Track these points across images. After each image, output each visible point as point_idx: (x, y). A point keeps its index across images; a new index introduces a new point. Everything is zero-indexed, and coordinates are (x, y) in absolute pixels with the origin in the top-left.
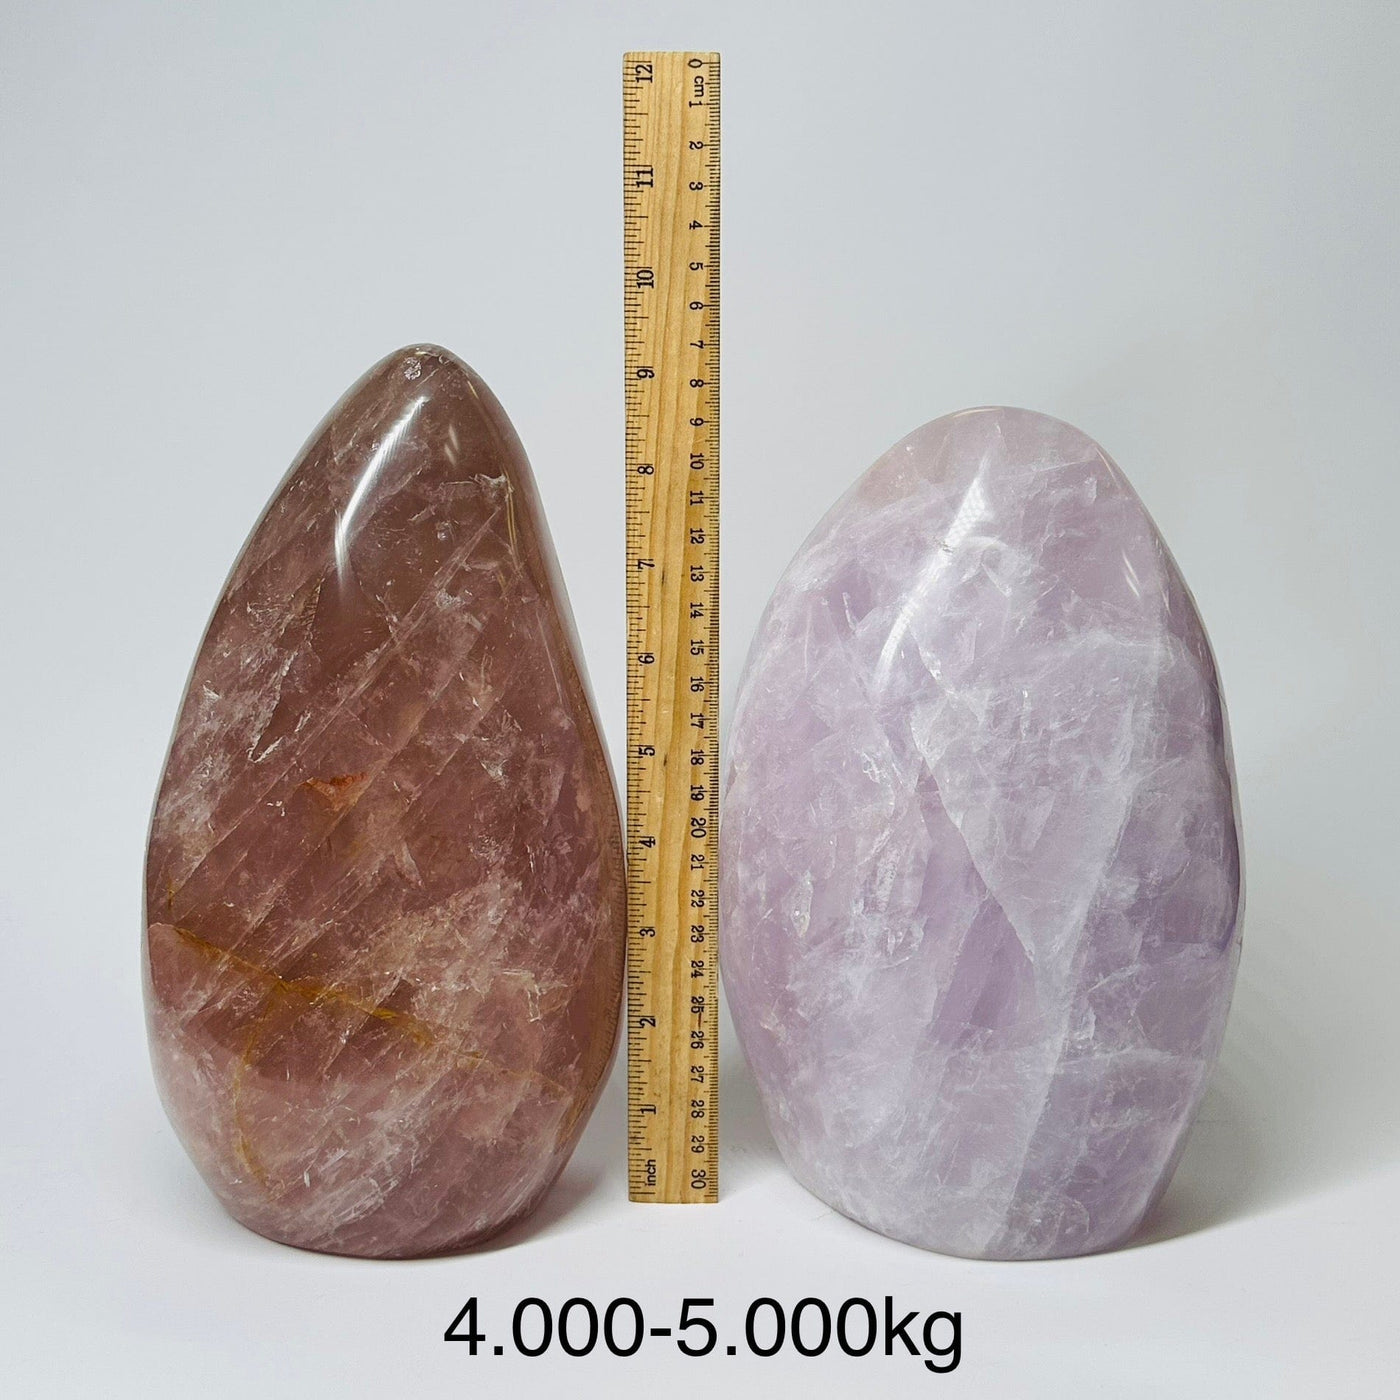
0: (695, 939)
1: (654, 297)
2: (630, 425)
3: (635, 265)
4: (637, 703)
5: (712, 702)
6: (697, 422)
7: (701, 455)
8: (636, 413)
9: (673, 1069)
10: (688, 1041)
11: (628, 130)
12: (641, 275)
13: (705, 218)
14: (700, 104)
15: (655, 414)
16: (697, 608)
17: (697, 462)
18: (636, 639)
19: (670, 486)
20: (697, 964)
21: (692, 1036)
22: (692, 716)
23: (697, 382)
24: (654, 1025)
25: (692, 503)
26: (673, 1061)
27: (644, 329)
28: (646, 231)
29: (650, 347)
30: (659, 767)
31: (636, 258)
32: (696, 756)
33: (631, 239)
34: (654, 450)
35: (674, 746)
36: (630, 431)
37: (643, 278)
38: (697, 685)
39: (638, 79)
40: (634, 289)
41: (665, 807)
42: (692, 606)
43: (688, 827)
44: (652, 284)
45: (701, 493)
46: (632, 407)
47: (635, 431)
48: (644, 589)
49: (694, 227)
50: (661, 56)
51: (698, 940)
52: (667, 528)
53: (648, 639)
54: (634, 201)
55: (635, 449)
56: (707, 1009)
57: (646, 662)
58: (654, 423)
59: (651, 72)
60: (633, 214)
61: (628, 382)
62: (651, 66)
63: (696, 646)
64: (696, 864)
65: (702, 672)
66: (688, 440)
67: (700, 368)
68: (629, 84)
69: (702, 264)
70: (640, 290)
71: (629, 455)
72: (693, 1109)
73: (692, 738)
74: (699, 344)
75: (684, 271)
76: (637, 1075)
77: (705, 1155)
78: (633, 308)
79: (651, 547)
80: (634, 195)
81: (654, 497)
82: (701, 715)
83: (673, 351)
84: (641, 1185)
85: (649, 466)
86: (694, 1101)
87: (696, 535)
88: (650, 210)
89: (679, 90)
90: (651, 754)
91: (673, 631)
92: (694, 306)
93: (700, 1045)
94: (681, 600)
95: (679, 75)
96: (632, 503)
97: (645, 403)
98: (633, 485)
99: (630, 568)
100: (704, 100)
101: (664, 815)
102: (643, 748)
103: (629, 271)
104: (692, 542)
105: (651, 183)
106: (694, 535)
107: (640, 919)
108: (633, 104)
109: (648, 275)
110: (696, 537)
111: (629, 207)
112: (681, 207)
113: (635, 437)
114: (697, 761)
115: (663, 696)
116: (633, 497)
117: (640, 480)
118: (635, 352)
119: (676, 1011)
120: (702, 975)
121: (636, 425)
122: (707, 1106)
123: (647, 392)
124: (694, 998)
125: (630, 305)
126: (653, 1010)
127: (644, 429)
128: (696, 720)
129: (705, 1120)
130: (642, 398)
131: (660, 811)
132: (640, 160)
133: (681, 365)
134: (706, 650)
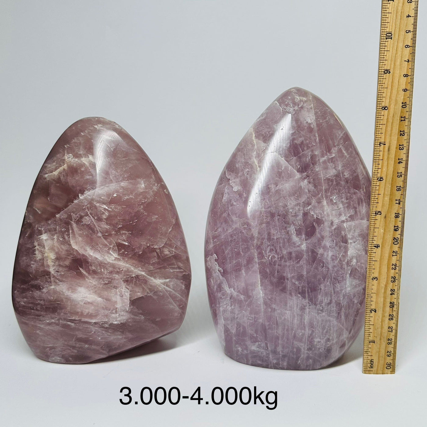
0: (392, 281)
1: (392, 43)
4: (376, 195)
5: (404, 195)
8: (383, 87)
9: (382, 327)
12: (387, 35)
13: (412, 14)
16: (400, 160)
18: (377, 172)
19: (393, 115)
20: (392, 290)
21: (389, 316)
26: (382, 325)
29: (390, 62)
31: (386, 28)
32: (397, 215)
34: (388, 101)
35: (389, 211)
38: (399, 189)
43: (392, 241)
48: (381, 153)
51: (393, 282)
53: (381, 172)
58: (389, 90)
66: (401, 97)
67: (407, 70)
69: (410, 31)
70: (387, 40)
72: (388, 341)
73: (396, 208)
74: (407, 61)
75: (404, 33)
76: (368, 330)
78: (384, 47)
79: (385, 137)
82: (399, 200)
86: (389, 339)
90: (380, 214)
94: (395, 157)
97: (386, 83)
101: (384, 236)
102: (377, 212)
104: (400, 135)
107: (372, 274)
112: (404, 9)
115: (386, 193)
117: (383, 112)
126: (376, 306)
129: (392, 346)
130: (385, 81)
131: (382, 235)
133: (401, 68)
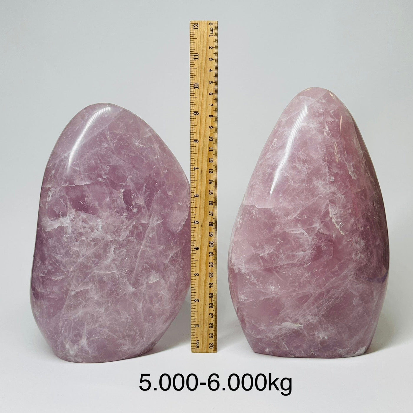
2: (192, 128)
3: (193, 82)
6: (211, 127)
7: (212, 137)
10: (208, 306)
11: (191, 43)
14: (212, 36)
15: (199, 125)
17: (211, 139)
22: (210, 212)
23: (211, 116)
24: (198, 301)
25: (209, 151)
27: (196, 101)
28: (196, 72)
30: (200, 227)
33: (192, 75)
36: (192, 130)
37: (196, 86)
39: (194, 28)
40: (193, 89)
41: (202, 239)
42: (210, 180)
44: (198, 88)
45: (212, 148)
46: (192, 123)
47: (193, 130)
49: (210, 71)
50: (201, 22)
52: (202, 158)
54: (193, 64)
55: (193, 135)
56: (214, 297)
57: (196, 197)
59: (198, 26)
60: (193, 67)
61: (191, 116)
62: (198, 25)
63: (211, 192)
64: (211, 255)
65: (213, 200)
68: (192, 30)
71: (191, 137)
77: (213, 339)
80: (193, 62)
81: (199, 149)
83: (204, 107)
84: (195, 348)
85: (197, 140)
87: (211, 160)
88: (198, 66)
89: (206, 32)
91: (204, 188)
92: (210, 94)
93: (212, 307)
95: (206, 27)
96: (192, 151)
98: (193, 146)
99: (191, 170)
100: (213, 34)
103: (191, 84)
105: (198, 59)
106: (210, 160)
108: (193, 36)
109: (197, 85)
110: (211, 161)
111: (191, 65)
113: (193, 132)
114: (211, 225)
116: (192, 149)
118: (193, 107)
119: (205, 297)
120: (212, 287)
121: (193, 128)
122: (214, 324)
123: (197, 119)
124: (210, 294)
125: (192, 94)
127: (196, 129)
128: (211, 213)
132: (195, 52)
134: (214, 193)
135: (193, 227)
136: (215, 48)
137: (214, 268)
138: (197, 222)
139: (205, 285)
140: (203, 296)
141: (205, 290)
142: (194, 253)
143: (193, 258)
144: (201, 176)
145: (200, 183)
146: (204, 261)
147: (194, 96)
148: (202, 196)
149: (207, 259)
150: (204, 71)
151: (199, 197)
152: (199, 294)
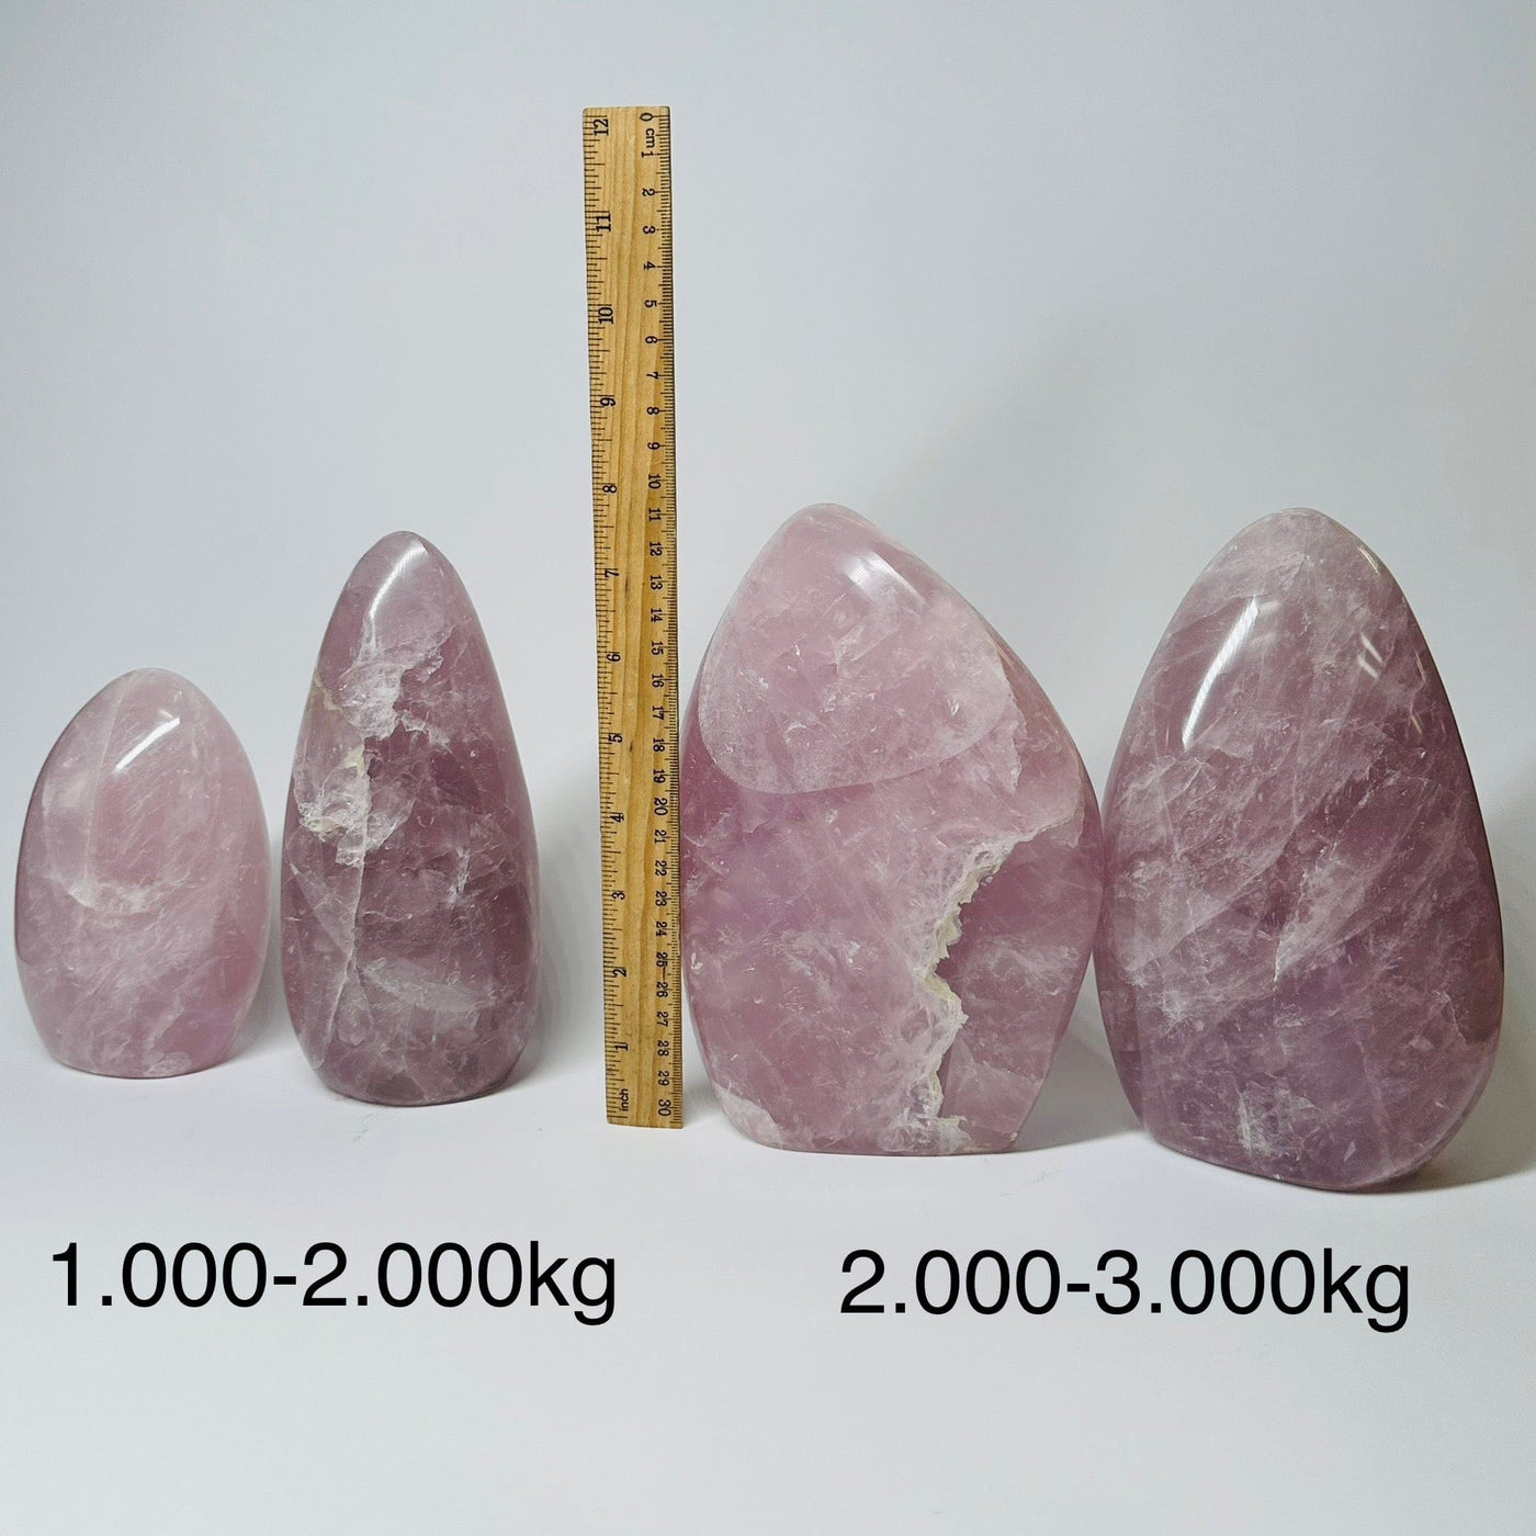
2: (596, 448)
3: (597, 302)
6: (654, 446)
7: (658, 476)
10: (655, 990)
11: (588, 179)
14: (652, 154)
15: (616, 440)
17: (655, 482)
22: (654, 709)
23: (653, 409)
24: (625, 975)
25: (651, 519)
27: (606, 362)
28: (606, 271)
30: (626, 753)
33: (592, 279)
36: (595, 454)
37: (603, 314)
39: (596, 132)
40: (596, 325)
41: (631, 788)
42: (652, 611)
44: (611, 320)
45: (659, 511)
46: (597, 431)
47: (600, 454)
49: (648, 267)
50: (615, 111)
52: (629, 541)
54: (594, 244)
55: (600, 470)
56: (670, 964)
57: (613, 660)
59: (607, 126)
60: (594, 256)
61: (593, 409)
62: (607, 121)
63: (656, 647)
64: (659, 838)
65: (662, 670)
68: (588, 137)
71: (596, 475)
77: (670, 1088)
80: (595, 238)
81: (618, 514)
83: (631, 381)
84: (616, 1110)
85: (613, 485)
87: (655, 548)
88: (609, 251)
89: (632, 141)
91: (636, 632)
92: (649, 340)
93: (665, 994)
95: (633, 127)
96: (599, 518)
98: (599, 502)
99: (598, 577)
100: (655, 150)
103: (591, 308)
105: (609, 228)
106: (653, 547)
108: (592, 155)
109: (608, 312)
110: (654, 550)
111: (590, 250)
113: (600, 459)
114: (659, 748)
116: (599, 513)
118: (599, 382)
119: (643, 963)
120: (665, 934)
121: (601, 448)
122: (671, 1046)
123: (610, 419)
124: (659, 954)
125: (594, 339)
127: (608, 451)
128: (657, 712)
132: (599, 206)
134: (665, 650)
135: (607, 751)
136: (663, 191)
137: (668, 877)
138: (617, 739)
139: (644, 928)
140: (639, 959)
141: (644, 942)
142: (608, 830)
143: (608, 845)
144: (627, 597)
145: (624, 618)
146: (640, 855)
147: (601, 348)
148: (630, 659)
149: (648, 851)
150: (630, 266)
151: (622, 661)
152: (626, 954)
